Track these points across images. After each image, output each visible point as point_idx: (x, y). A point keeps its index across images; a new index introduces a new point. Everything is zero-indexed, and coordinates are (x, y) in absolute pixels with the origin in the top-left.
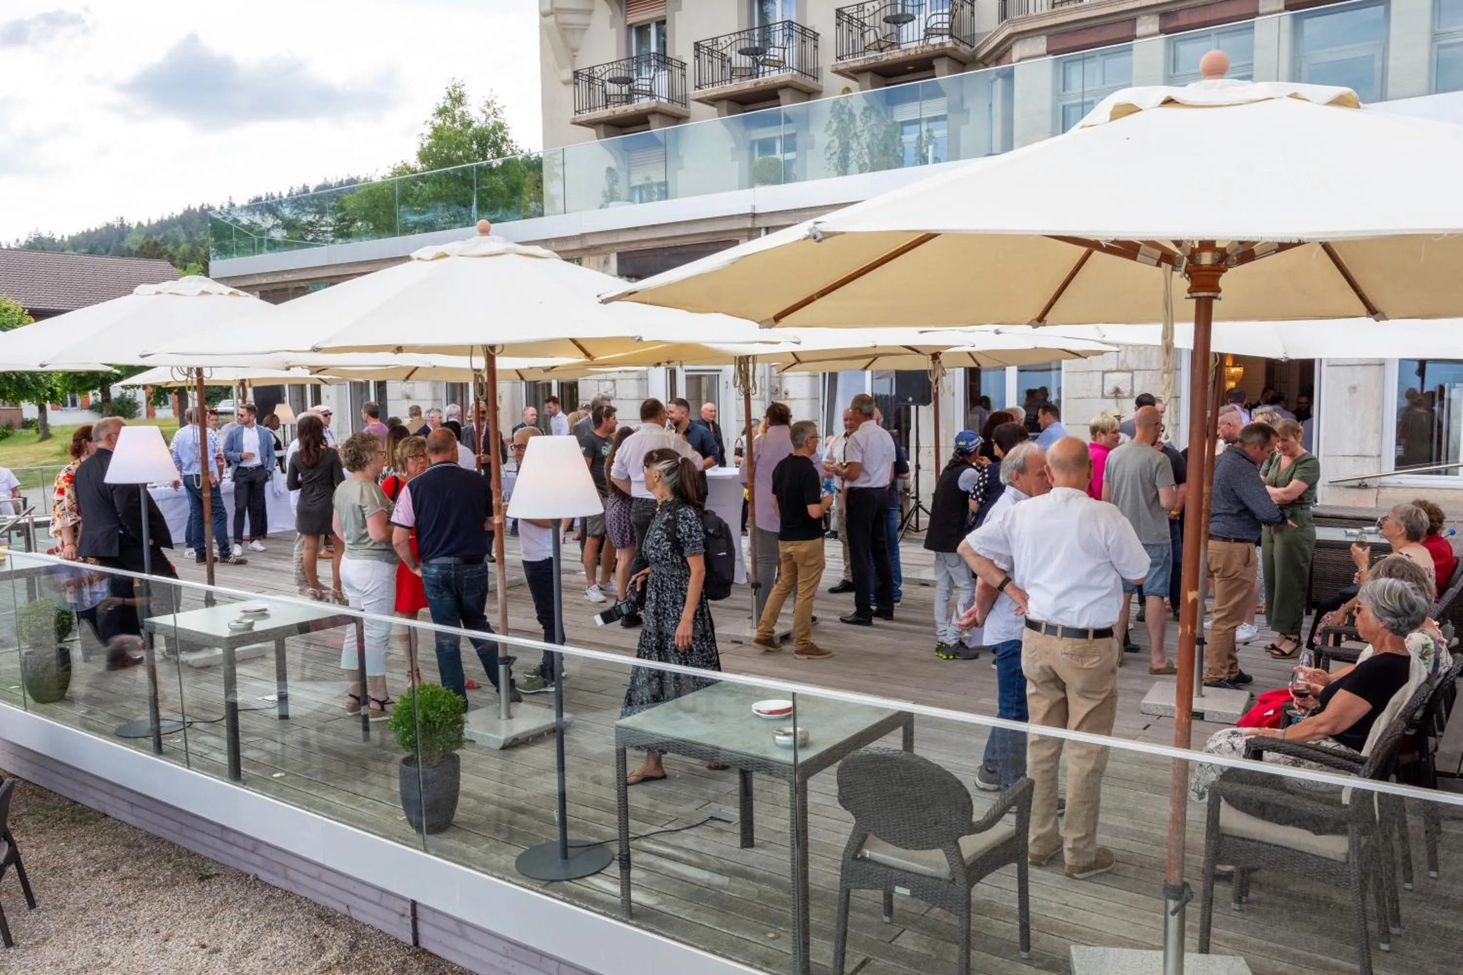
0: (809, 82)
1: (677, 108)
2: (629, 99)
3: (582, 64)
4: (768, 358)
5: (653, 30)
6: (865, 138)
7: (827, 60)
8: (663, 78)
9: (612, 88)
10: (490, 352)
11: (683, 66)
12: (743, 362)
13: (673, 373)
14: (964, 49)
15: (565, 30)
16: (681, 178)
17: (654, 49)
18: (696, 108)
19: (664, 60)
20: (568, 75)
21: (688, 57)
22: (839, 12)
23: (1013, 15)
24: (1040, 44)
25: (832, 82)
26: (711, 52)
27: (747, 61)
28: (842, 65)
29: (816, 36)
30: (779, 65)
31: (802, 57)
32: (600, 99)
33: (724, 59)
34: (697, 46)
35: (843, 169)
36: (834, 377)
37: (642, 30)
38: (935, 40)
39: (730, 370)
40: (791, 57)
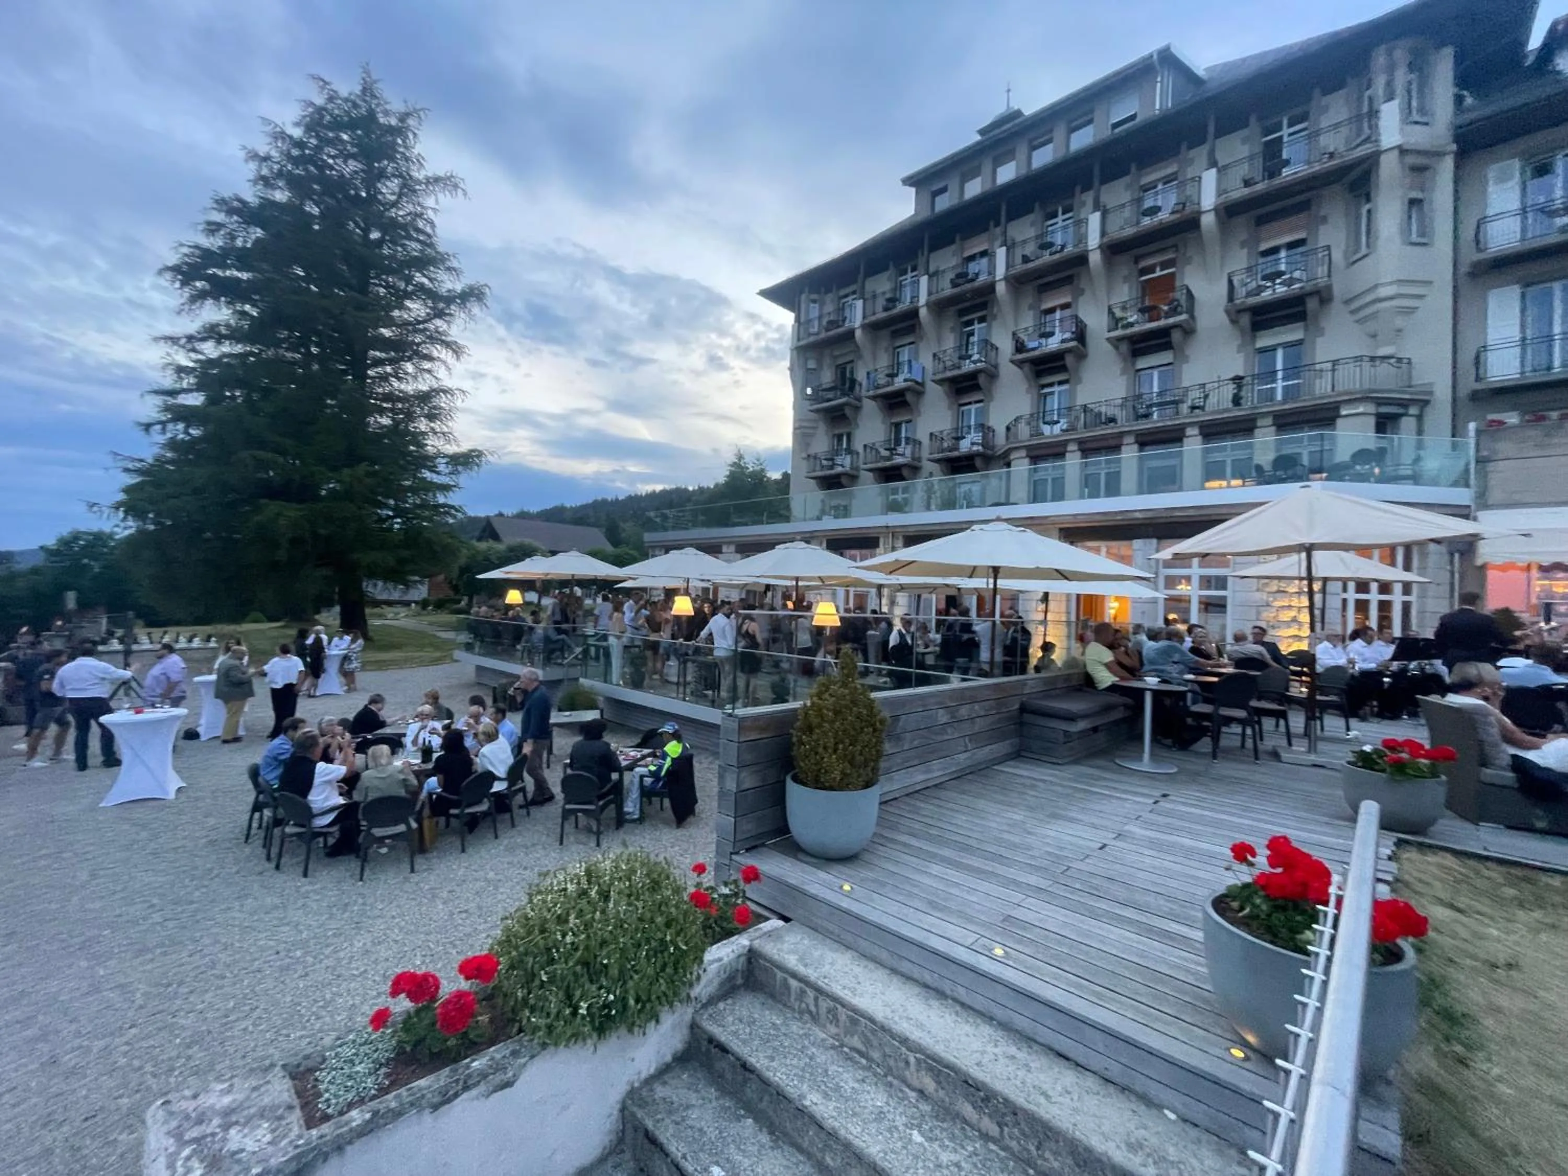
0: (916, 463)
1: (854, 473)
2: (832, 467)
3: (812, 451)
4: (889, 586)
5: (845, 438)
6: (938, 494)
7: (925, 453)
8: (848, 458)
9: (825, 463)
10: (797, 579)
11: (858, 453)
12: (880, 587)
13: (847, 592)
14: (989, 452)
15: (804, 435)
16: (855, 504)
17: (845, 446)
18: (863, 472)
19: (849, 451)
20: (804, 455)
21: (861, 450)
22: (931, 434)
23: (1012, 439)
24: (1023, 453)
25: (928, 466)
26: (871, 448)
27: (887, 453)
28: (932, 456)
29: (920, 443)
30: (903, 455)
31: (913, 453)
32: (818, 468)
33: (877, 452)
34: (865, 446)
35: (928, 508)
36: (919, 596)
37: (840, 437)
38: (975, 448)
39: (873, 591)
40: (908, 452)
